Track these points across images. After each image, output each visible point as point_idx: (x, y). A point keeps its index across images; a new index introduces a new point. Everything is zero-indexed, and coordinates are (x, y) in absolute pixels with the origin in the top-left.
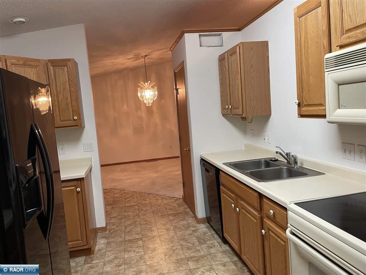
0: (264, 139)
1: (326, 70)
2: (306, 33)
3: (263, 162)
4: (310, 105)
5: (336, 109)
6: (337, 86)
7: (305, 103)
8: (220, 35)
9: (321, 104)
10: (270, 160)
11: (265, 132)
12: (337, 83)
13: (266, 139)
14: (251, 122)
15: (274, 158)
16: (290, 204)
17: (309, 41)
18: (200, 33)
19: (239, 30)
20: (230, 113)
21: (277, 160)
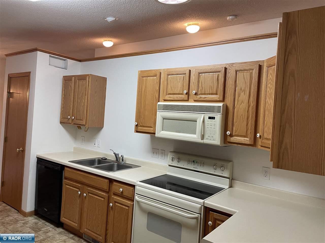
0: (95, 144)
1: (157, 110)
2: (146, 87)
3: (97, 161)
4: (144, 126)
5: (161, 131)
6: (163, 119)
7: (141, 125)
8: (65, 60)
9: (151, 127)
10: (102, 159)
11: (96, 139)
12: (163, 118)
13: (96, 144)
14: (86, 131)
15: (105, 158)
16: (137, 182)
17: (147, 92)
18: (51, 55)
19: (80, 61)
20: (71, 123)
21: (106, 159)
